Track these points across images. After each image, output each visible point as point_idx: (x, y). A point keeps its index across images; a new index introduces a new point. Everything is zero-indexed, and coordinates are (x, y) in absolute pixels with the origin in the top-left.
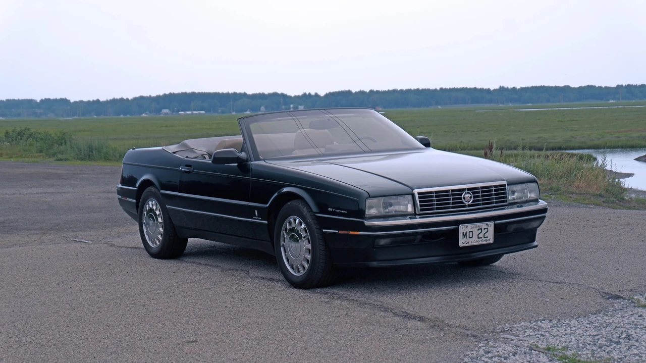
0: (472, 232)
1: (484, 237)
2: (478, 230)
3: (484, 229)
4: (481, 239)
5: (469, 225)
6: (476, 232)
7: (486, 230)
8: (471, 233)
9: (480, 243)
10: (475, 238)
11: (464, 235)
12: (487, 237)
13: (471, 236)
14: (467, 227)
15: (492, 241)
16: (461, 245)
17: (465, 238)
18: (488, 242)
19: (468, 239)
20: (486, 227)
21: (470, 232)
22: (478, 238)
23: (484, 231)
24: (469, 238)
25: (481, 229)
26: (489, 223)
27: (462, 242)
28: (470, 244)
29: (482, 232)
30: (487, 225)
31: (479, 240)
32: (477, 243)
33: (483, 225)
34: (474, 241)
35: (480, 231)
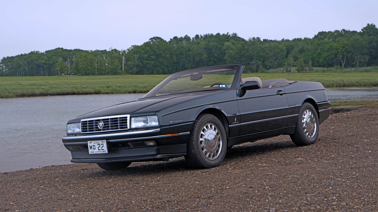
0: (94, 145)
1: (102, 150)
2: (98, 144)
3: (101, 144)
4: (100, 150)
5: (93, 142)
6: (97, 146)
7: (102, 145)
8: (94, 146)
9: (100, 153)
10: (97, 150)
11: (91, 148)
12: (104, 150)
14: (91, 143)
15: (107, 152)
16: (90, 153)
17: (91, 149)
18: (104, 152)
19: (93, 150)
21: (93, 146)
22: (99, 150)
25: (99, 144)
26: (103, 141)
27: (90, 151)
28: (94, 153)
29: (100, 146)
30: (102, 142)
31: (99, 151)
32: (98, 153)
33: (100, 142)
34: (96, 151)
35: (99, 145)
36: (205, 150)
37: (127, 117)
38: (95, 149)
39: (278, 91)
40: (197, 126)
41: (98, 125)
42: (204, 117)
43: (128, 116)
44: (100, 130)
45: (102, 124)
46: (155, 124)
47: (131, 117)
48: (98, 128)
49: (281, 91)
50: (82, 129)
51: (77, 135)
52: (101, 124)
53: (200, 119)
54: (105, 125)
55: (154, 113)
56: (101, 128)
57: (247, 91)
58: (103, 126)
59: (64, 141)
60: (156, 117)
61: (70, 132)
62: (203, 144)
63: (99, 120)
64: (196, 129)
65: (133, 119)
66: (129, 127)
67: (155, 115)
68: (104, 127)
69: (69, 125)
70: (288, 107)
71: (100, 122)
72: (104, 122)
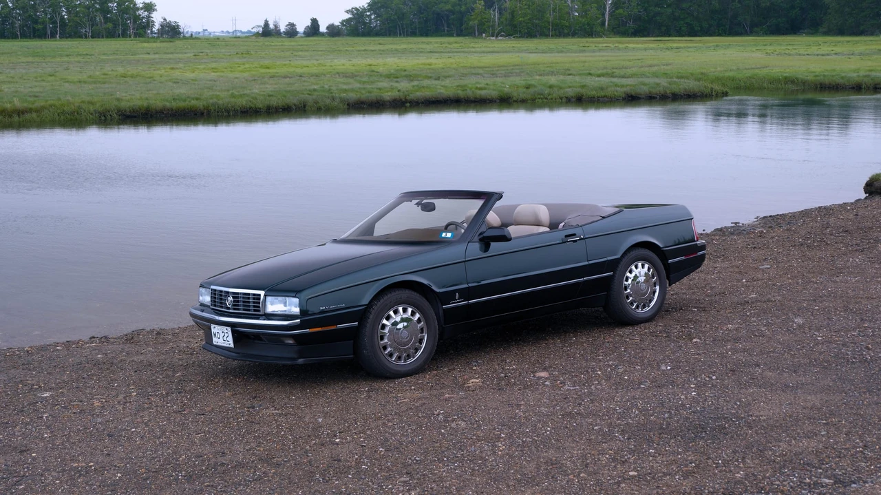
1: (227, 341)
2: (222, 332)
5: (217, 327)
6: (221, 334)
7: (227, 335)
8: (218, 334)
9: (225, 345)
10: (221, 340)
11: (215, 335)
12: (229, 341)
14: (215, 327)
15: (232, 346)
16: (214, 343)
17: (215, 338)
18: (230, 346)
20: (227, 331)
22: (223, 340)
24: (218, 338)
25: (224, 332)
26: (228, 328)
27: (215, 341)
28: (219, 344)
29: (225, 335)
31: (224, 342)
32: (223, 345)
33: (224, 328)
34: (221, 342)
36: (389, 349)
37: (260, 295)
39: (566, 236)
40: (373, 312)
41: (227, 301)
42: (389, 295)
44: (228, 308)
46: (296, 310)
47: (265, 296)
48: (226, 305)
49: (574, 235)
50: (211, 301)
51: (207, 308)
52: (231, 299)
53: (382, 301)
54: (234, 301)
55: (294, 294)
56: (229, 306)
57: (493, 244)
58: (231, 304)
59: (192, 315)
60: (296, 300)
61: (201, 299)
62: (386, 341)
63: (229, 293)
64: (371, 317)
65: (269, 299)
66: (262, 312)
67: (295, 297)
69: (201, 289)
70: (586, 263)
71: (229, 296)
72: (233, 297)
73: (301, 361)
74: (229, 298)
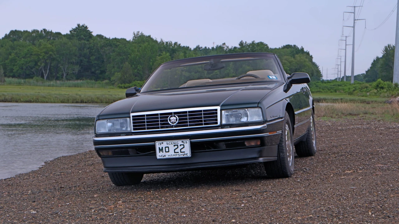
0: (168, 147)
1: (181, 152)
2: (174, 146)
3: (180, 145)
4: (178, 154)
6: (172, 148)
7: (182, 146)
8: (167, 149)
9: (177, 156)
11: (160, 150)
12: (184, 152)
13: (167, 150)
14: (162, 143)
15: (189, 155)
16: (158, 157)
17: (161, 153)
18: (185, 156)
19: (164, 153)
20: (182, 144)
21: (165, 147)
22: (175, 152)
23: (180, 148)
24: (166, 152)
25: (177, 145)
26: (185, 141)
27: (159, 155)
28: (167, 157)
29: (178, 148)
30: (182, 142)
31: (175, 154)
32: (174, 157)
33: (180, 142)
34: (171, 154)
35: (176, 147)
37: (216, 110)
38: (169, 152)
41: (169, 121)
43: (218, 108)
44: (172, 126)
45: (177, 119)
46: (259, 118)
47: (221, 110)
48: (169, 124)
50: (134, 126)
51: (121, 135)
52: (175, 118)
54: (179, 120)
55: (256, 105)
56: (174, 124)
58: (177, 122)
59: (96, 143)
61: (103, 131)
63: (171, 113)
65: (223, 111)
66: (219, 123)
67: (258, 107)
68: (179, 123)
69: (101, 122)
71: (172, 116)
72: (178, 116)
73: (261, 160)
74: (171, 118)
